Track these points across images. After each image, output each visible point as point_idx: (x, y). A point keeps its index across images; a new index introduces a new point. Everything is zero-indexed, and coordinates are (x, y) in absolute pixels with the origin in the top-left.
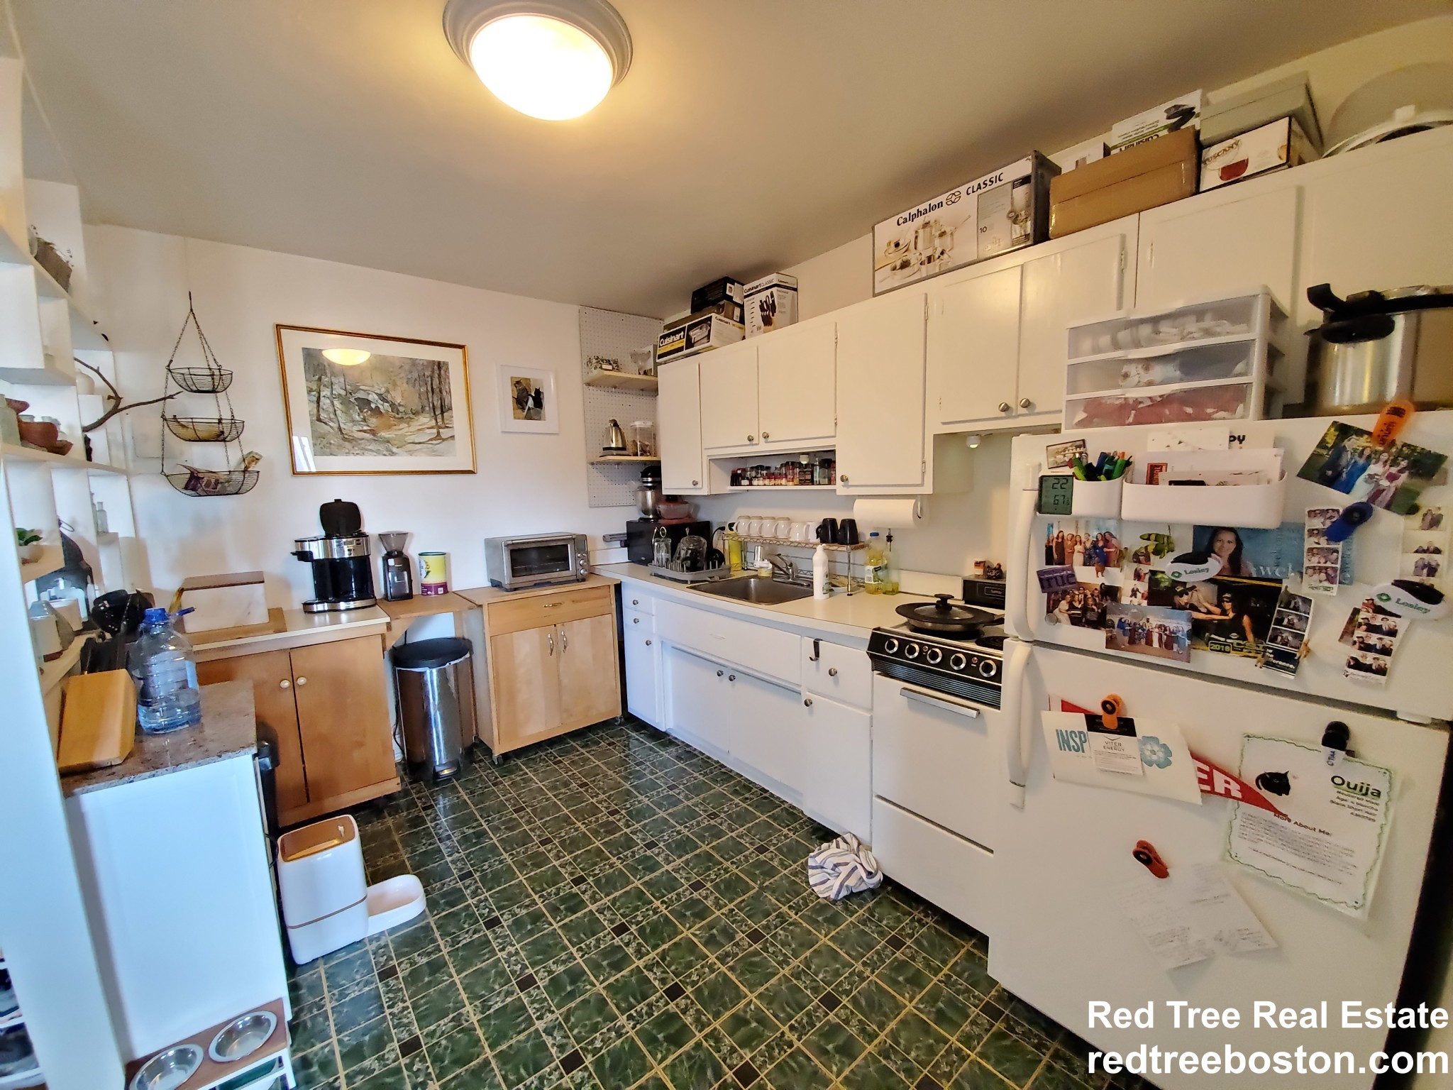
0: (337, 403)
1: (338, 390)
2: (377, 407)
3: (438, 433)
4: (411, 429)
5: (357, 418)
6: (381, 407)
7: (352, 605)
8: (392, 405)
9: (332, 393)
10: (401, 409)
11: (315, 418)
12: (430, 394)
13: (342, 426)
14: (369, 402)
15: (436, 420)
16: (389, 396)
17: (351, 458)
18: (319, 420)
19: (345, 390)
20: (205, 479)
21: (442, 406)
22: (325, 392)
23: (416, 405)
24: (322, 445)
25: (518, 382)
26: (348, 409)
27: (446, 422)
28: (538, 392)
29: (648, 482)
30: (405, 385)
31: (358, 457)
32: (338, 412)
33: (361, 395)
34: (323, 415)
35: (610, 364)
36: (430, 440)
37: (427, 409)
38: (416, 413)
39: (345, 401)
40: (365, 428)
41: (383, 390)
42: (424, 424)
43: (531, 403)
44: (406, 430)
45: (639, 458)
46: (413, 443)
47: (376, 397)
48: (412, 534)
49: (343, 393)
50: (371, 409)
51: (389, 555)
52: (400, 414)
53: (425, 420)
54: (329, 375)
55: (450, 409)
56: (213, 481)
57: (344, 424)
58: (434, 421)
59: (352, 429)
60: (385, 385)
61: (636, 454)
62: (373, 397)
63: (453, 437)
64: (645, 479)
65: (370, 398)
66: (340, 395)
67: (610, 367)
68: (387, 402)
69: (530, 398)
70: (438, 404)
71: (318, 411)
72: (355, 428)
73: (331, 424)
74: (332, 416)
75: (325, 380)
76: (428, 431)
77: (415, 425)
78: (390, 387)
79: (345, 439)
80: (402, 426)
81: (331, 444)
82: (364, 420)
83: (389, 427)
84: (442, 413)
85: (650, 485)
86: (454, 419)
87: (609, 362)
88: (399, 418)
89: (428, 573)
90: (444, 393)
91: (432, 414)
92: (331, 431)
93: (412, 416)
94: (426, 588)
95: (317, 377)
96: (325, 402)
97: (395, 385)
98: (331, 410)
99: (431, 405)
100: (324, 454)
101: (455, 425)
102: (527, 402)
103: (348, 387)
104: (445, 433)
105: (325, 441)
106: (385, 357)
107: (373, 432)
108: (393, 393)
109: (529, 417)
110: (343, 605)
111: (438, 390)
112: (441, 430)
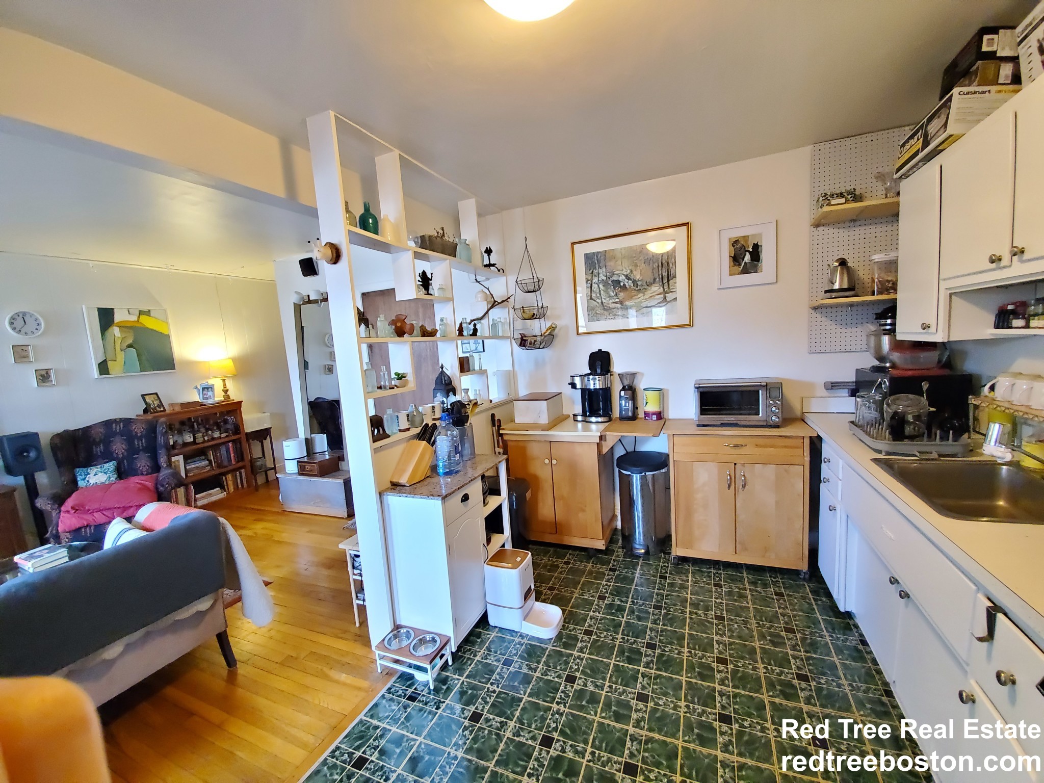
0: (601, 286)
1: (602, 277)
2: (624, 285)
3: (665, 298)
4: (646, 297)
5: (612, 294)
6: (626, 284)
7: (600, 419)
8: (634, 282)
9: (599, 280)
10: (639, 283)
11: (589, 298)
12: (660, 268)
13: (604, 301)
14: (619, 282)
15: (663, 288)
16: (632, 275)
17: (608, 322)
18: (591, 298)
19: (606, 276)
20: (529, 341)
21: (668, 275)
22: (595, 280)
23: (649, 279)
24: (593, 315)
25: (736, 242)
26: (607, 289)
27: (671, 287)
28: (756, 247)
29: (886, 325)
30: (643, 265)
31: (612, 320)
32: (602, 292)
33: (615, 278)
34: (594, 295)
35: (843, 197)
36: (658, 303)
37: (658, 279)
38: (649, 285)
39: (605, 284)
40: (617, 300)
41: (629, 271)
42: (655, 292)
43: (747, 258)
44: (642, 298)
45: (876, 297)
46: (646, 307)
47: (624, 278)
48: (642, 374)
49: (605, 278)
50: (621, 287)
51: (624, 389)
52: (639, 287)
53: (656, 288)
54: (597, 268)
55: (675, 277)
56: (533, 341)
57: (605, 299)
58: (662, 289)
59: (608, 302)
60: (630, 268)
61: (873, 294)
62: (622, 278)
63: (675, 299)
64: (883, 322)
65: (620, 279)
66: (603, 280)
67: (843, 200)
68: (631, 280)
69: (748, 254)
70: (665, 274)
71: (591, 293)
72: (611, 301)
73: (598, 300)
74: (598, 295)
75: (595, 272)
76: (657, 297)
77: (648, 294)
78: (633, 268)
79: (604, 309)
80: (639, 296)
81: (597, 313)
82: (616, 295)
83: (631, 297)
84: (668, 281)
85: (888, 327)
86: (677, 284)
87: (841, 195)
88: (637, 290)
89: (647, 403)
90: (671, 265)
91: (661, 283)
92: (598, 305)
93: (646, 287)
94: (647, 414)
95: (591, 271)
96: (595, 286)
97: (636, 266)
98: (598, 291)
99: (660, 276)
100: (593, 320)
101: (678, 290)
102: (743, 259)
103: (608, 274)
104: (669, 297)
105: (594, 312)
106: (631, 248)
107: (621, 303)
108: (635, 273)
109: (745, 271)
110: (593, 419)
111: (666, 264)
112: (666, 295)
